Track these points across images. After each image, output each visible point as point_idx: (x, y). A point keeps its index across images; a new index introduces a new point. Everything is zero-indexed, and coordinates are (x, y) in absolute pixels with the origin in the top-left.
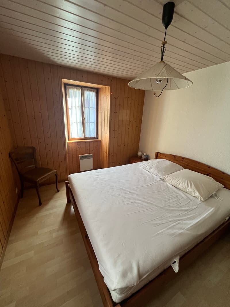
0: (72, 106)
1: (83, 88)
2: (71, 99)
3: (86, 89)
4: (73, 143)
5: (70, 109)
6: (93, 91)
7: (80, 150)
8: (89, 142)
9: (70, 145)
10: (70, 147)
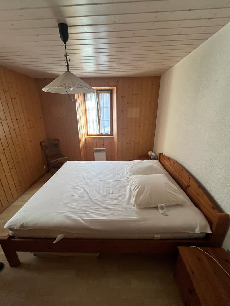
0: (89, 108)
1: (98, 91)
2: (88, 101)
3: (100, 92)
4: (90, 138)
5: (88, 110)
6: (107, 93)
7: (96, 144)
8: (103, 138)
9: (87, 139)
10: (88, 141)
